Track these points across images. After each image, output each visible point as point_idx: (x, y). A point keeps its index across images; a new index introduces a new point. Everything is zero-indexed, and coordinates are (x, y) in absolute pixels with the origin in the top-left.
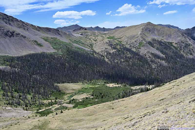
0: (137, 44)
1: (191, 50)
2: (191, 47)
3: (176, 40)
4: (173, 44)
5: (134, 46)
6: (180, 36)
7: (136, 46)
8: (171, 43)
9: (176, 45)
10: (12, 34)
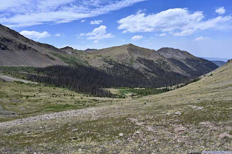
0: (128, 61)
1: (168, 66)
2: (167, 64)
3: (155, 58)
4: (154, 61)
5: (126, 63)
6: (157, 56)
7: (128, 63)
8: (153, 61)
9: (156, 62)
10: (25, 47)
